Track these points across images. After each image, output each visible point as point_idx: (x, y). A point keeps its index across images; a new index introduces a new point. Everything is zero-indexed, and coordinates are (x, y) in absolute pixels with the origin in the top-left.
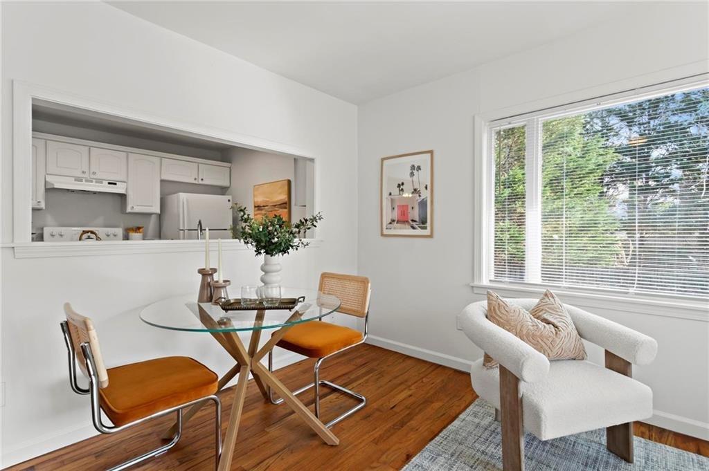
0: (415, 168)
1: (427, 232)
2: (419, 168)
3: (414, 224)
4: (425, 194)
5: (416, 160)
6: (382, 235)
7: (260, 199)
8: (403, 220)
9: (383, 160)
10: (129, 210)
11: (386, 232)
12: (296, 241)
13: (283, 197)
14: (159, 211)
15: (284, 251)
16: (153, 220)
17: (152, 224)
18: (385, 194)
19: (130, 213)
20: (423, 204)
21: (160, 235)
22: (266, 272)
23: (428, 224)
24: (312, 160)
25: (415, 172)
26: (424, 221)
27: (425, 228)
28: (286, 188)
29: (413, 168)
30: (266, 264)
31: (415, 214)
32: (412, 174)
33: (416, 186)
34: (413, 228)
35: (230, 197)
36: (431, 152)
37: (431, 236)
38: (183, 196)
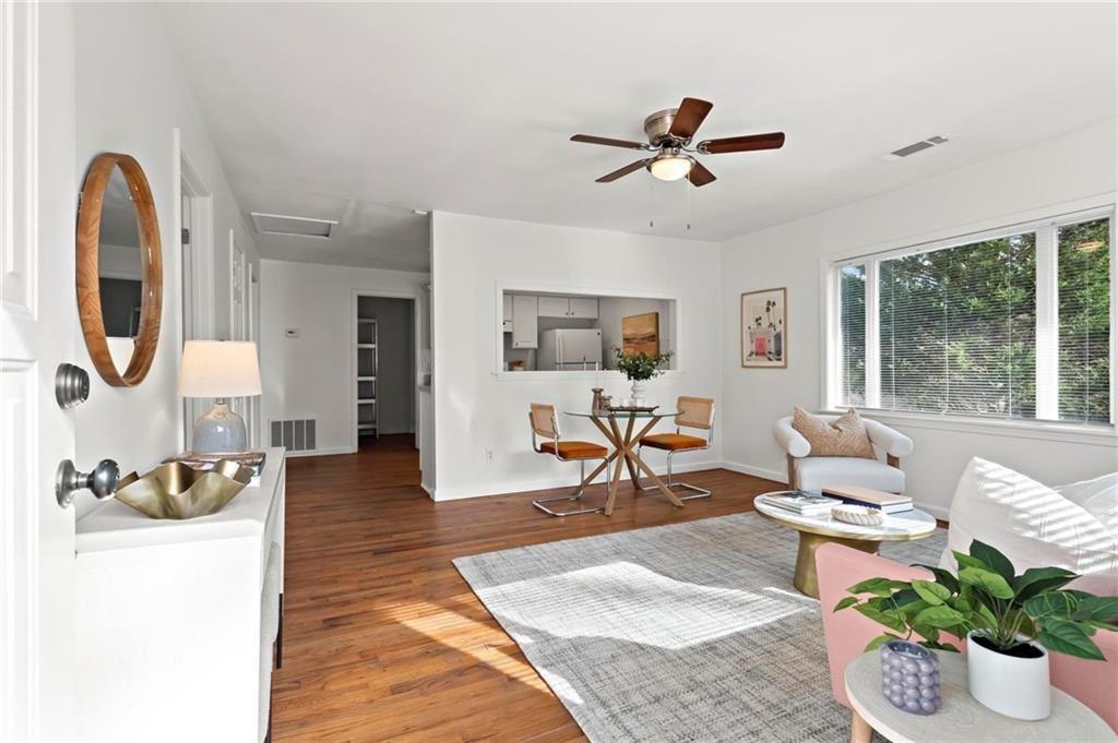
0: (771, 304)
1: (781, 363)
2: (774, 303)
3: (771, 356)
4: (780, 328)
5: (772, 296)
6: (743, 366)
7: (629, 332)
8: (760, 352)
9: (743, 295)
10: (514, 346)
11: (746, 363)
12: (655, 371)
13: (650, 330)
14: (536, 346)
15: (647, 377)
16: (531, 353)
17: (530, 358)
18: (745, 328)
19: (515, 349)
20: (778, 337)
21: (536, 368)
22: (635, 392)
23: (783, 356)
24: (674, 301)
25: (771, 307)
26: (779, 353)
27: (780, 360)
28: (654, 322)
29: (769, 303)
30: (634, 386)
31: (771, 347)
32: (768, 309)
33: (772, 320)
34: (770, 360)
35: (599, 331)
36: (784, 289)
37: (785, 367)
38: (559, 332)
